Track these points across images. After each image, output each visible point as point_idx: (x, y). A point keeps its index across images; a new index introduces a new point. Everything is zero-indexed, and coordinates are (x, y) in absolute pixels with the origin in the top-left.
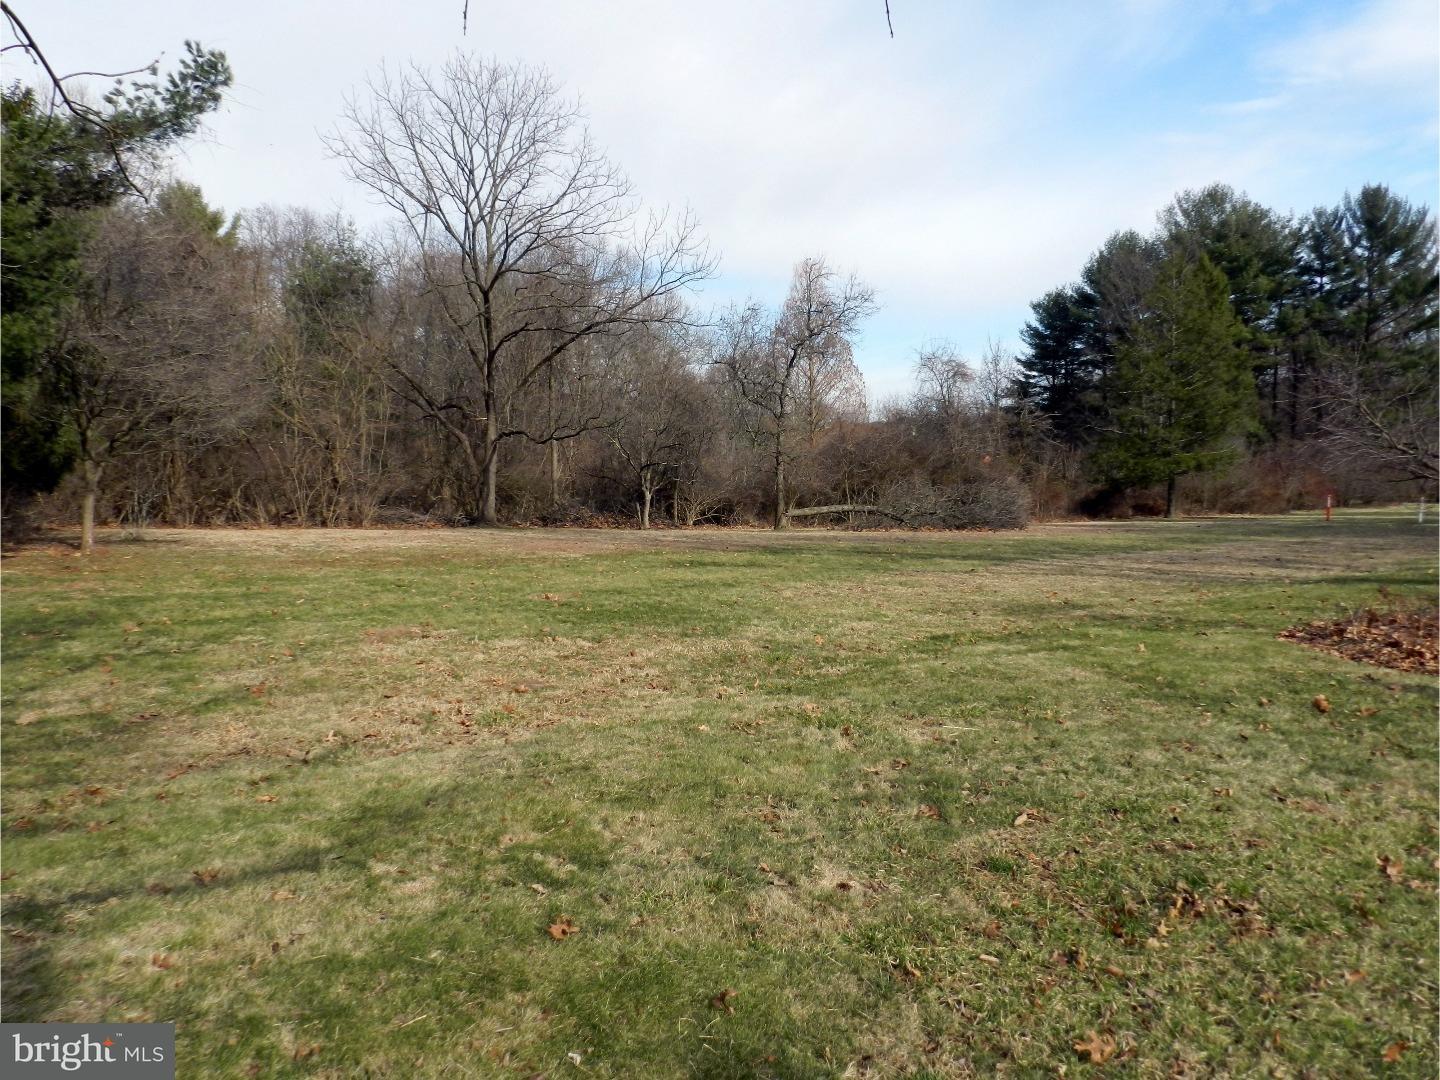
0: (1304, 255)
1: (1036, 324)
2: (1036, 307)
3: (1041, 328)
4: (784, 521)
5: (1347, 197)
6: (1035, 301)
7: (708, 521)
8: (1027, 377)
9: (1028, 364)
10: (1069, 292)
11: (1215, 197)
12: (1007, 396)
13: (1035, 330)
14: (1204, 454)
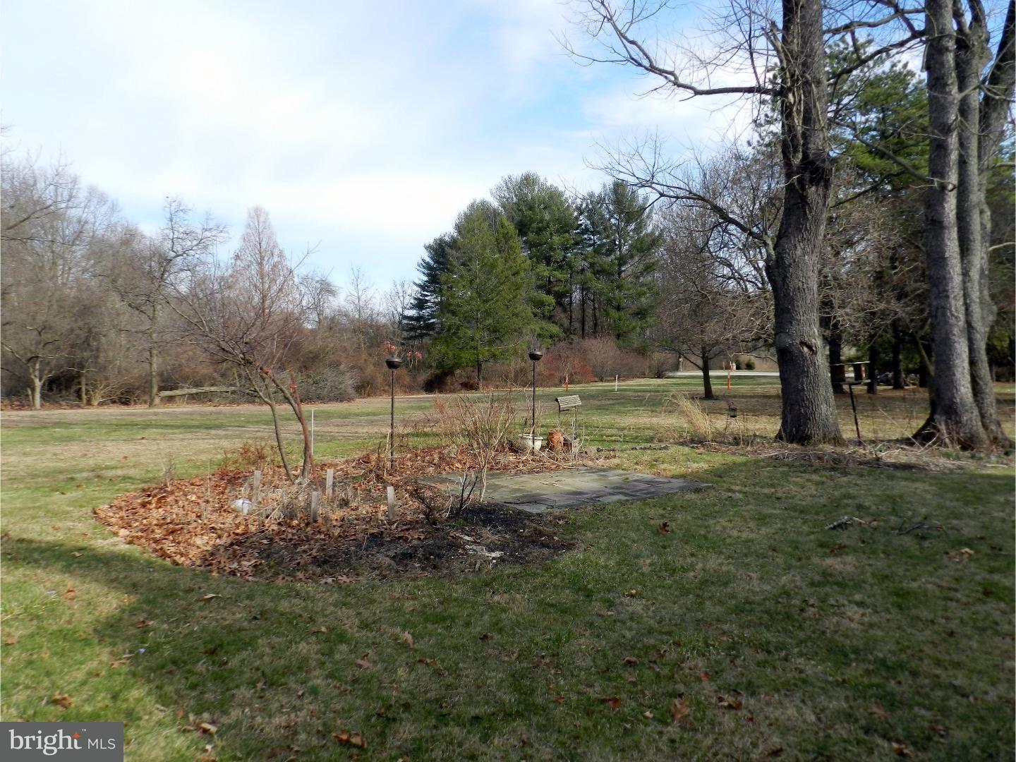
0: (583, 220)
1: (428, 259)
2: (429, 248)
3: (432, 262)
4: (157, 400)
5: (604, 186)
6: (427, 244)
7: (114, 402)
8: (422, 295)
9: (423, 287)
10: (447, 239)
11: (528, 181)
12: (411, 308)
13: (428, 263)
14: (496, 349)
